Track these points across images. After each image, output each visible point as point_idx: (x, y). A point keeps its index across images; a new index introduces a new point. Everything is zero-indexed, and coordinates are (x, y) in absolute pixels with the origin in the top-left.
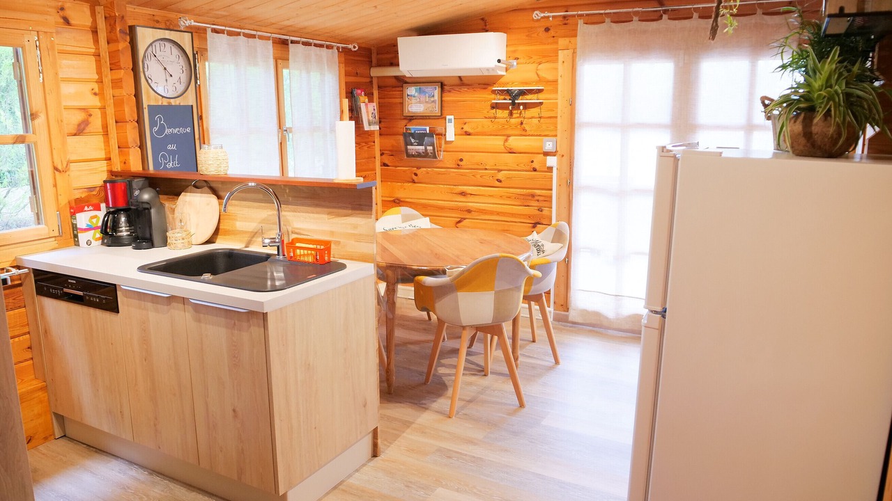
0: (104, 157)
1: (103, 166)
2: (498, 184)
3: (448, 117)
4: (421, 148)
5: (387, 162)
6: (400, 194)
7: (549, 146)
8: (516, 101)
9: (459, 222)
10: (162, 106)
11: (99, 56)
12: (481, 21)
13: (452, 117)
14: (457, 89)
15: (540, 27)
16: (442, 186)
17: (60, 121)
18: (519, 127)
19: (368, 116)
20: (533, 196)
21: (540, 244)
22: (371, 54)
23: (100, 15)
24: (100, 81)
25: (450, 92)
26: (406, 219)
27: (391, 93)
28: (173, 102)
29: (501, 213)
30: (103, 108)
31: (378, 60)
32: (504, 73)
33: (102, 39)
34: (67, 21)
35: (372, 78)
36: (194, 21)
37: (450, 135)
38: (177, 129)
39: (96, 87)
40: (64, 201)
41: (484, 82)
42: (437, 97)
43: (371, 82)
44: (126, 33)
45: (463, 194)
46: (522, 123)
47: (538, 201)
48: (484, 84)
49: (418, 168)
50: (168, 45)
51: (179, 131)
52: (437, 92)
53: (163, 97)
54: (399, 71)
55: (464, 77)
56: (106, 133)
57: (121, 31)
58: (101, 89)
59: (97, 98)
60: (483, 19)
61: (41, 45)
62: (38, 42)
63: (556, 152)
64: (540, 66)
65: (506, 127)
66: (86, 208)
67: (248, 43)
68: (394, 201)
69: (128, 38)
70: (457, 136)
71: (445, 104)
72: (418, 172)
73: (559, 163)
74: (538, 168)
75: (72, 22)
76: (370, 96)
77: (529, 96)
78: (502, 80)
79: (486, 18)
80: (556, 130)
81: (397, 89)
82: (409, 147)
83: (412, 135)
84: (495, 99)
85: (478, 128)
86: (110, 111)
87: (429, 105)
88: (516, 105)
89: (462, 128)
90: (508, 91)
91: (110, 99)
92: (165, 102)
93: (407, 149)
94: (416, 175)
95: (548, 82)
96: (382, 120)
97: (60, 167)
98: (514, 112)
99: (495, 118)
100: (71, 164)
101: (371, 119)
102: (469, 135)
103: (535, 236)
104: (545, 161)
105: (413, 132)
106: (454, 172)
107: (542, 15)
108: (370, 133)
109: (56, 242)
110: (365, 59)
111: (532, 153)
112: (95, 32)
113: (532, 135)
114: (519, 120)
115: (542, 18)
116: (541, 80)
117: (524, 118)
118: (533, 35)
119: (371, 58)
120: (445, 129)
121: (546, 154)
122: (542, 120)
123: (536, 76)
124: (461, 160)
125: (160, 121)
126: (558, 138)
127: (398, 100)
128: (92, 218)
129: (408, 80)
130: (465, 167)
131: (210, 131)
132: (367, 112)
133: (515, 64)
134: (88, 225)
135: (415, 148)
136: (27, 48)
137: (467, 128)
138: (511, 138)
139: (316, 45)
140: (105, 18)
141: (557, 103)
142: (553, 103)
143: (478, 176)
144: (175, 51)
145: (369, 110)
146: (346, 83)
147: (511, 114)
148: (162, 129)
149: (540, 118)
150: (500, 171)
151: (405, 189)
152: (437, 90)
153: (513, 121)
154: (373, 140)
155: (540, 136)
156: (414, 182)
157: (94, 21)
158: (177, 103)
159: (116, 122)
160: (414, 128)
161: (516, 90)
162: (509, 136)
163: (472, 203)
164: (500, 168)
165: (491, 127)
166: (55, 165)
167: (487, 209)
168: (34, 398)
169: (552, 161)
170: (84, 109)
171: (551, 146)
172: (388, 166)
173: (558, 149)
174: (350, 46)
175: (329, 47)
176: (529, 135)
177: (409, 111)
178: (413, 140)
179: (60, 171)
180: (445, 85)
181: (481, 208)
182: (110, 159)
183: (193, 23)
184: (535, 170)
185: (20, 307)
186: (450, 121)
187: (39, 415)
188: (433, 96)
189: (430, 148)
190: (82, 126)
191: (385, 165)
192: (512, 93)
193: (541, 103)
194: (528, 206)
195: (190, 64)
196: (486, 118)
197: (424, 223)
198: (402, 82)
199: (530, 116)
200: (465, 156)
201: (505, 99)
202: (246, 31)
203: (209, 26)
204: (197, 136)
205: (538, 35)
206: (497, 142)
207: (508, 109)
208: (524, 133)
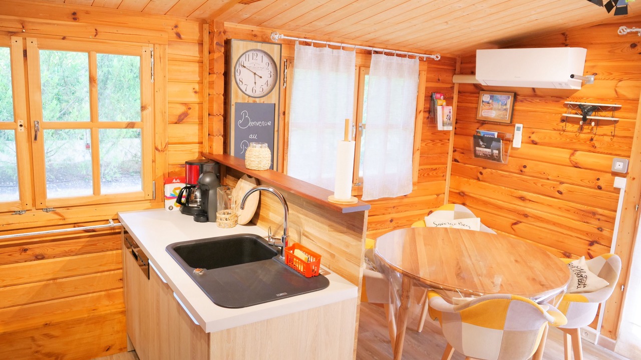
0: (197, 141)
1: (196, 148)
2: (558, 195)
3: (517, 125)
4: (488, 150)
5: (458, 158)
6: (466, 189)
7: (619, 166)
8: (588, 117)
9: (515, 224)
10: (248, 104)
11: (203, 62)
12: (562, 37)
13: (521, 126)
14: (529, 99)
15: (624, 43)
16: (503, 188)
17: (163, 113)
18: (588, 142)
19: (443, 117)
20: (594, 214)
21: (584, 275)
22: (456, 63)
23: (206, 31)
24: (201, 83)
25: (522, 101)
26: (458, 216)
27: (469, 98)
28: (258, 100)
29: (558, 224)
30: (201, 104)
31: (461, 69)
32: (579, 88)
33: (206, 50)
34: (178, 35)
35: (454, 84)
36: (285, 35)
37: (517, 142)
38: (260, 123)
39: (197, 87)
40: (160, 173)
41: (558, 96)
42: (509, 106)
43: (452, 88)
44: (222, 46)
45: (522, 199)
46: (592, 139)
47: (599, 220)
48: (557, 97)
49: (484, 168)
50: (260, 54)
51: (260, 124)
52: (509, 102)
53: (249, 96)
54: (475, 80)
55: (537, 88)
56: (201, 123)
57: (217, 44)
58: (202, 89)
59: (197, 95)
60: (563, 34)
61: (155, 55)
62: (152, 52)
63: (627, 173)
64: (620, 83)
65: (574, 141)
66: (174, 181)
67: (333, 53)
68: (459, 193)
69: (223, 50)
70: (524, 144)
71: (516, 113)
72: (484, 171)
73: (629, 186)
74: (603, 186)
75: (182, 36)
76: (449, 100)
77: (604, 113)
78: (576, 95)
79: (567, 33)
80: (630, 151)
81: (475, 95)
82: (477, 148)
83: (482, 138)
84: (566, 113)
85: (545, 138)
86: (206, 106)
87: (501, 112)
88: (588, 121)
89: (530, 137)
90: (580, 106)
91: (207, 96)
92: (251, 100)
93: (475, 151)
94: (481, 173)
95: (626, 100)
96: (458, 121)
97: (160, 148)
98: (585, 127)
99: (564, 131)
100: (169, 145)
101: (445, 120)
102: (536, 144)
103: (581, 263)
104: (612, 182)
105: (482, 135)
106: (517, 177)
107: (629, 30)
108: (446, 133)
109: (150, 204)
110: (449, 68)
111: (598, 171)
112: (201, 44)
113: (601, 153)
114: (590, 136)
115: (628, 33)
116: (618, 97)
117: (595, 134)
118: (616, 51)
119: (455, 67)
120: (513, 136)
121: (616, 174)
122: (615, 138)
123: (614, 92)
124: (525, 167)
125: (245, 115)
126: (631, 159)
127: (474, 105)
128: (176, 189)
129: (484, 88)
130: (528, 174)
131: (290, 124)
132: (443, 114)
133: (592, 79)
134: (171, 194)
135: (482, 150)
136: (143, 56)
137: (534, 137)
138: (578, 153)
139: (398, 55)
140: (209, 33)
141: (634, 124)
142: (632, 122)
143: (539, 185)
144: (266, 60)
145: (445, 113)
146: (426, 88)
147: (581, 128)
148: (246, 122)
149: (614, 136)
150: (562, 183)
151: (470, 185)
152: (510, 100)
153: (582, 136)
154: (448, 138)
155: (610, 154)
156: (478, 179)
157: (202, 36)
158: (262, 102)
159: (209, 115)
160: (483, 132)
161: (589, 106)
162: (576, 150)
163: (529, 209)
164: (563, 180)
165: (558, 139)
166: (156, 146)
167: (543, 217)
168: (115, 319)
169: (620, 183)
170: (185, 104)
171: (621, 167)
172: (458, 162)
173: (629, 171)
174: (432, 56)
175: (411, 57)
176: (598, 152)
177: (482, 115)
178: (481, 143)
179: (159, 151)
180: (518, 95)
181: (538, 215)
182: (202, 143)
183: (283, 37)
184: (600, 188)
185: (117, 249)
186: (518, 129)
187: (118, 332)
188: (506, 105)
189: (496, 152)
190: (182, 117)
191: (455, 160)
192: (584, 108)
193: (616, 122)
194: (587, 223)
195: (276, 70)
196: (555, 130)
197: (474, 223)
198: (479, 89)
199: (602, 133)
200: (530, 164)
201: (576, 114)
202: (331, 43)
203: (297, 39)
204: (276, 129)
205: (622, 51)
206: (563, 155)
207: (578, 123)
208: (592, 149)
